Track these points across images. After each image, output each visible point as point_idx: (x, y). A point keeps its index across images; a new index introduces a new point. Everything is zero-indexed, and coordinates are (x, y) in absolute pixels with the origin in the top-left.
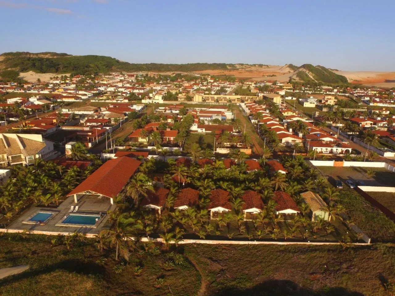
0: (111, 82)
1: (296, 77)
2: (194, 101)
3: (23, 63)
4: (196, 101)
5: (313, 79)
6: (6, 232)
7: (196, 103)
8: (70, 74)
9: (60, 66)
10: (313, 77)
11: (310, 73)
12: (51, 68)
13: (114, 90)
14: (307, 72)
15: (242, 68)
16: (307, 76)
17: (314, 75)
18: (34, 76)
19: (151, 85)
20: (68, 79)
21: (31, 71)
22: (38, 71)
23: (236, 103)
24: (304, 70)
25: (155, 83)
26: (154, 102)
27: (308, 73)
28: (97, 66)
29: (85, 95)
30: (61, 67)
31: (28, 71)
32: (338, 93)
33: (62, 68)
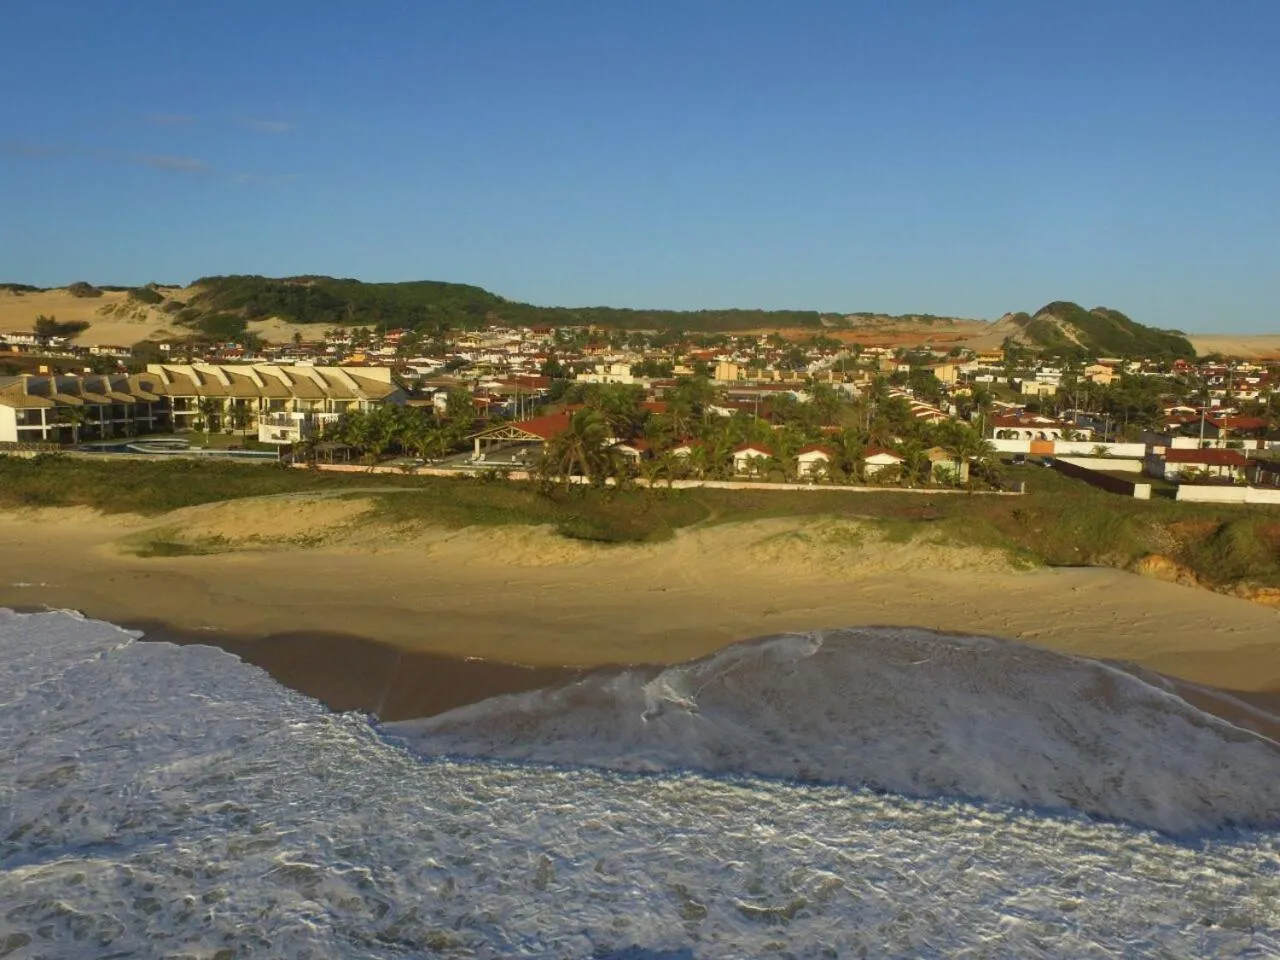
0: (487, 344)
1: (1024, 338)
2: (717, 378)
3: (255, 298)
4: (722, 377)
5: (1077, 342)
6: (369, 471)
7: (720, 383)
8: (375, 326)
9: (347, 307)
10: (1077, 337)
11: (1070, 326)
12: (326, 312)
13: (497, 362)
14: (1059, 324)
15: (869, 326)
16: (1058, 334)
17: (1080, 332)
18: (283, 330)
19: (598, 352)
20: (372, 335)
21: (275, 319)
22: (293, 317)
23: (831, 384)
24: (1052, 318)
25: (609, 348)
26: (608, 381)
27: (1063, 326)
28: (444, 310)
29: (426, 365)
30: (351, 308)
31: (267, 319)
32: (1143, 372)
33: (354, 313)
